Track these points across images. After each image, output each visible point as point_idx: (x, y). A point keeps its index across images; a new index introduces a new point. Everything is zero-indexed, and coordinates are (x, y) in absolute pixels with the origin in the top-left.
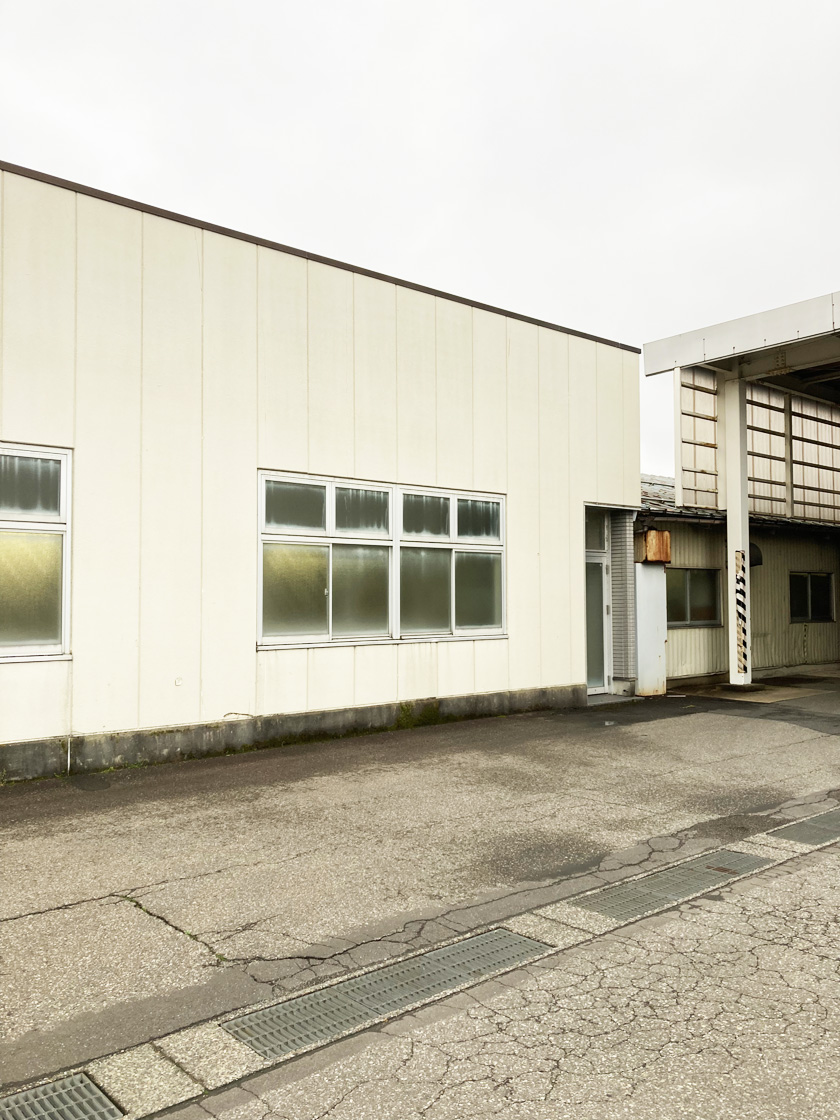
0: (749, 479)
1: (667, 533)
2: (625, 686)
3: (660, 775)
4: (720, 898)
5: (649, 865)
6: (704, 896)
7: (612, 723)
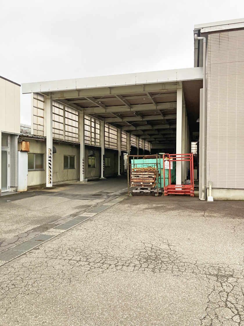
0: (53, 128)
1: (28, 142)
2: (15, 189)
3: (23, 215)
4: (38, 249)
5: (17, 243)
6: (34, 249)
7: (9, 201)
